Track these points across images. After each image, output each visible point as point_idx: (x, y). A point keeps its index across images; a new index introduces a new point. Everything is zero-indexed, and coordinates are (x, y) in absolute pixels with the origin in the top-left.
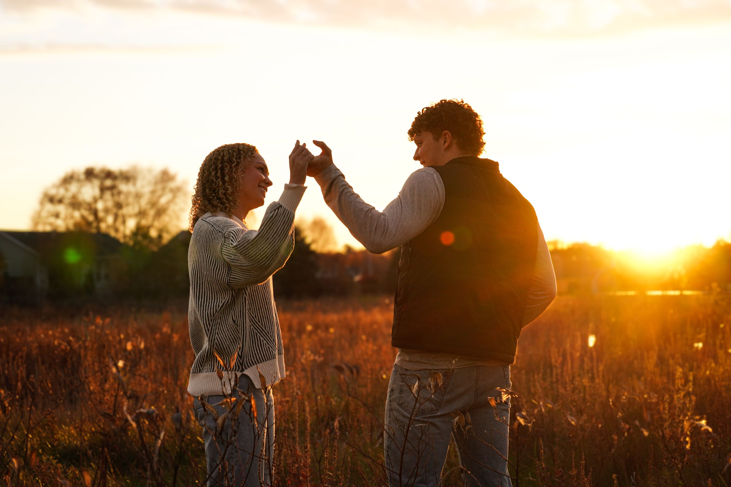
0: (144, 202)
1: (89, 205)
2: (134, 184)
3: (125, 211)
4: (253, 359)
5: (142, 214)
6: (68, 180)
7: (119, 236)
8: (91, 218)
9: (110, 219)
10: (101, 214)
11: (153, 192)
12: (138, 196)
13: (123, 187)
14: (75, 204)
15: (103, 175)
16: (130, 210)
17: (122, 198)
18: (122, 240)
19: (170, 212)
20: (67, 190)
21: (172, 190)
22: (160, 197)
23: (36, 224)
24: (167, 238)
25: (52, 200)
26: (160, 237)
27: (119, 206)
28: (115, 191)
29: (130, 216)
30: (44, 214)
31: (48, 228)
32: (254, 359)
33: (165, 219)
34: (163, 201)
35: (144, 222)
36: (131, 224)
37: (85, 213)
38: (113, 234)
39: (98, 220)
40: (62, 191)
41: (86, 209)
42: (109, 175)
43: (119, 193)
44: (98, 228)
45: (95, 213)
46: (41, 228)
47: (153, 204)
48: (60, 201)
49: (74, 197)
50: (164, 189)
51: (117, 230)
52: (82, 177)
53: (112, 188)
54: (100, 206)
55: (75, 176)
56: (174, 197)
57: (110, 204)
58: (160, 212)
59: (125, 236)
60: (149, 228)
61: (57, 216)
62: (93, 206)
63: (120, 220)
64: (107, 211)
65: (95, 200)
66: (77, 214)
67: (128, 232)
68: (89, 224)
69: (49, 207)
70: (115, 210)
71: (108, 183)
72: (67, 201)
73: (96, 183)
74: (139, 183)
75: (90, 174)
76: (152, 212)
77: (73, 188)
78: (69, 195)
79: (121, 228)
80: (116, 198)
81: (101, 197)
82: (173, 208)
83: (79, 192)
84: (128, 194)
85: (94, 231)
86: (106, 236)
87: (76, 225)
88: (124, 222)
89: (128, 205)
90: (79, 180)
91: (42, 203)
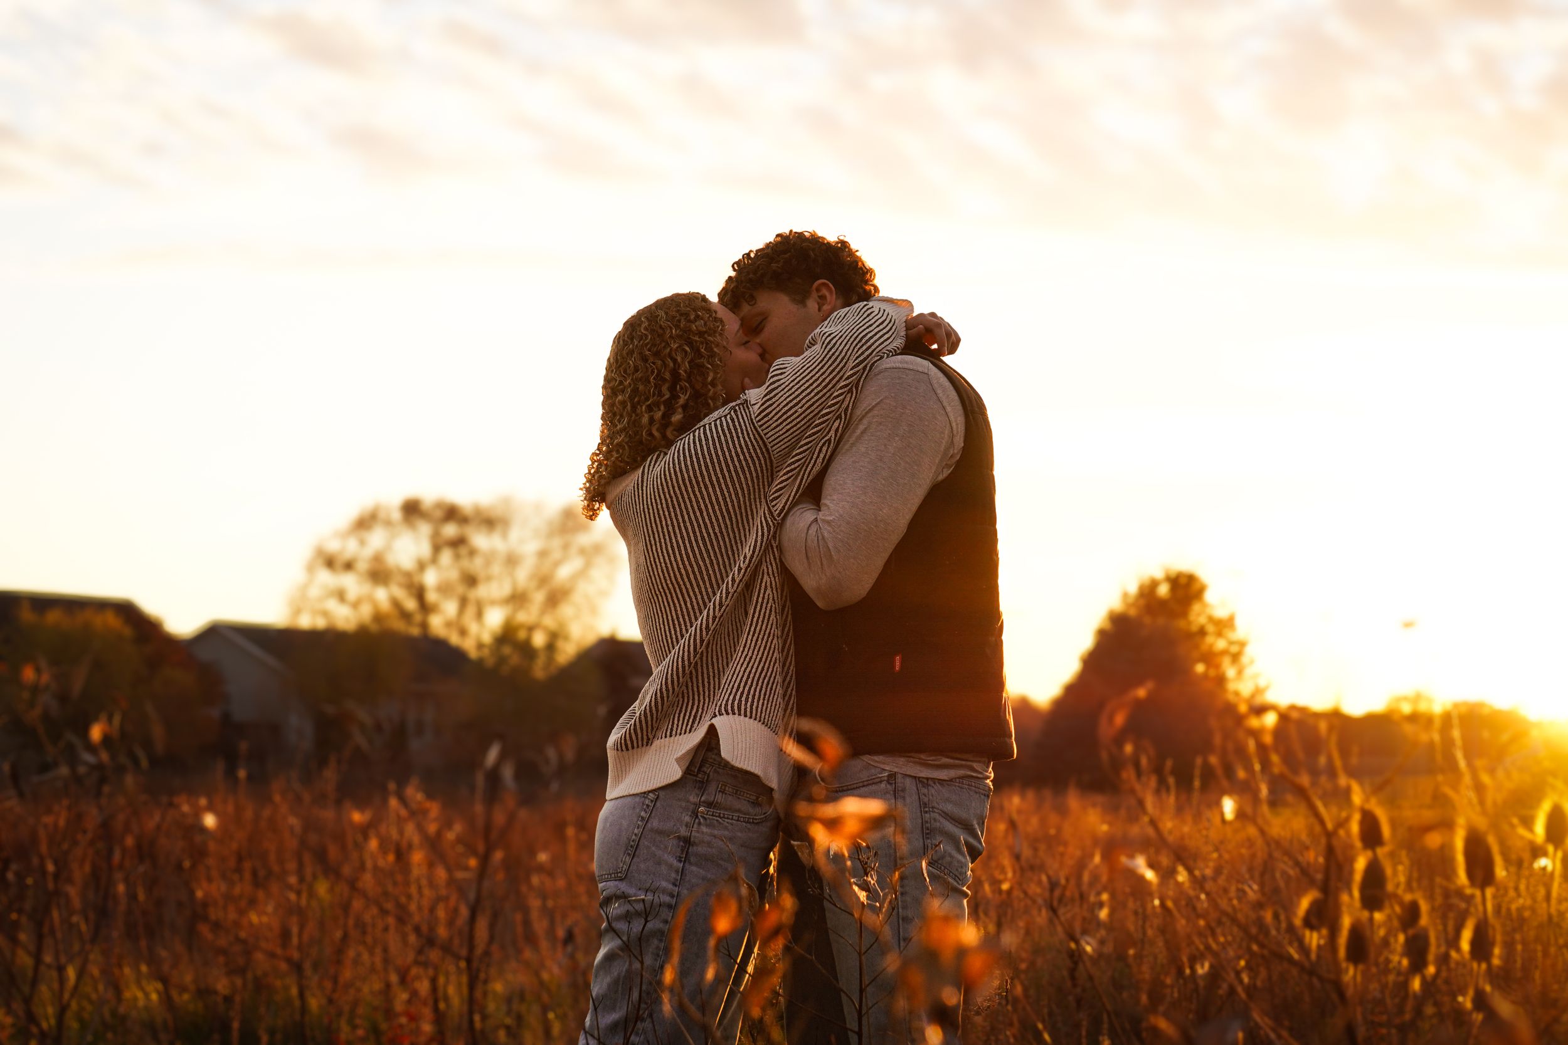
0: (523, 575)
1: (408, 575)
2: (505, 535)
3: (482, 591)
4: (743, 702)
5: (517, 599)
6: (365, 523)
7: (469, 645)
8: (411, 604)
9: (450, 608)
10: (431, 597)
11: (543, 554)
12: (512, 561)
13: (481, 540)
14: (379, 574)
15: (439, 514)
16: (494, 589)
17: (476, 565)
18: (473, 654)
19: (577, 597)
20: (362, 543)
21: (582, 551)
22: (557, 564)
23: (297, 612)
24: (567, 651)
25: (330, 562)
26: (551, 647)
27: (471, 580)
28: (463, 551)
29: (493, 603)
30: (314, 592)
31: (320, 623)
32: (746, 704)
33: (566, 611)
34: (564, 572)
35: (522, 617)
36: (495, 618)
37: (400, 593)
38: (454, 639)
39: (425, 607)
40: (351, 548)
41: (400, 585)
42: (452, 513)
43: (472, 553)
44: (424, 625)
45: (419, 593)
46: (305, 622)
47: (543, 580)
48: (349, 566)
49: (378, 558)
50: (566, 547)
51: (463, 632)
52: (397, 515)
53: (458, 543)
54: (430, 578)
55: (382, 515)
56: (588, 565)
57: (453, 575)
58: (555, 598)
59: (480, 646)
60: (531, 629)
61: (341, 595)
62: (416, 579)
63: (470, 611)
64: (444, 589)
65: (422, 566)
66: (382, 595)
67: (487, 638)
68: (405, 615)
69: (326, 578)
70: (460, 589)
71: (450, 530)
72: (362, 566)
73: (425, 529)
74: (515, 534)
75: (412, 510)
76: (539, 597)
77: (376, 539)
78: (368, 552)
79: (473, 628)
80: (465, 563)
81: (434, 560)
82: (583, 589)
83: (388, 547)
84: (490, 558)
85: (415, 631)
86: (441, 645)
87: (378, 617)
88: (479, 615)
89: (489, 578)
90: (388, 523)
91: (310, 569)
